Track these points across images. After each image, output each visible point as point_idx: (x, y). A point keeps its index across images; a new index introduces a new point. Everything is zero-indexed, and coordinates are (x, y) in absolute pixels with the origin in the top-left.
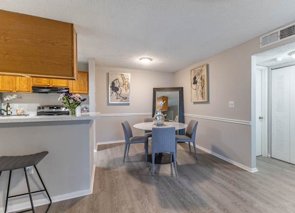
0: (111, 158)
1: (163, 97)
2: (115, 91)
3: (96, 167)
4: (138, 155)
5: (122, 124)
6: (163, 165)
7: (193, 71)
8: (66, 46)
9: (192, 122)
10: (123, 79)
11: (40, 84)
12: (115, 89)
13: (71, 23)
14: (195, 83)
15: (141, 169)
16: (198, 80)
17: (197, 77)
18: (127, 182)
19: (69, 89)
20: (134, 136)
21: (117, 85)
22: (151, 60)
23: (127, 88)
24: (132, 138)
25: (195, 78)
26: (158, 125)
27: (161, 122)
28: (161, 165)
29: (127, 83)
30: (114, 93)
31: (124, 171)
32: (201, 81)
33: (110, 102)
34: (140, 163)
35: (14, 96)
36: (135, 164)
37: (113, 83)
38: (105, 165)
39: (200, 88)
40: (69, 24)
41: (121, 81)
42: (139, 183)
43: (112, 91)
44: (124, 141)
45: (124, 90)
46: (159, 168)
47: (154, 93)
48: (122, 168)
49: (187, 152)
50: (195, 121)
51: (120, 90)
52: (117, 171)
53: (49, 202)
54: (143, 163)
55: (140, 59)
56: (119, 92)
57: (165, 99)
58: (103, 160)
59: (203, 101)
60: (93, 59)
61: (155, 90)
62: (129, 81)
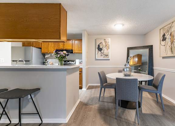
0: (93, 96)
1: (138, 55)
2: (100, 51)
3: (80, 102)
4: (111, 96)
5: (99, 73)
6: (128, 110)
7: (162, 30)
8: (56, 19)
9: (159, 74)
10: (106, 42)
11: (59, 48)
12: (100, 49)
13: (59, 3)
14: (164, 39)
15: (109, 110)
16: (168, 36)
17: (166, 34)
18: (94, 120)
19: (73, 50)
20: (108, 82)
21: (101, 47)
22: (123, 25)
23: (108, 48)
24: (106, 84)
25: (164, 35)
26: (125, 75)
27: (128, 73)
28: (127, 110)
29: (108, 45)
30: (100, 52)
31: (96, 108)
32: (170, 37)
33: (97, 58)
34: (110, 104)
35: (49, 55)
36: (106, 104)
37: (99, 46)
38: (86, 101)
39: (169, 43)
40: (58, 4)
41: (104, 44)
42: (102, 123)
43: (98, 51)
44: (99, 85)
45: (106, 49)
46: (123, 112)
47: (128, 51)
48: (96, 106)
49: (154, 100)
50: (162, 74)
51: (103, 50)
52: (91, 108)
53: (41, 122)
54: (112, 104)
55: (115, 25)
56: (102, 51)
57: (139, 56)
58: (87, 97)
59: (172, 55)
60: (85, 30)
61: (129, 49)
62: (110, 43)
